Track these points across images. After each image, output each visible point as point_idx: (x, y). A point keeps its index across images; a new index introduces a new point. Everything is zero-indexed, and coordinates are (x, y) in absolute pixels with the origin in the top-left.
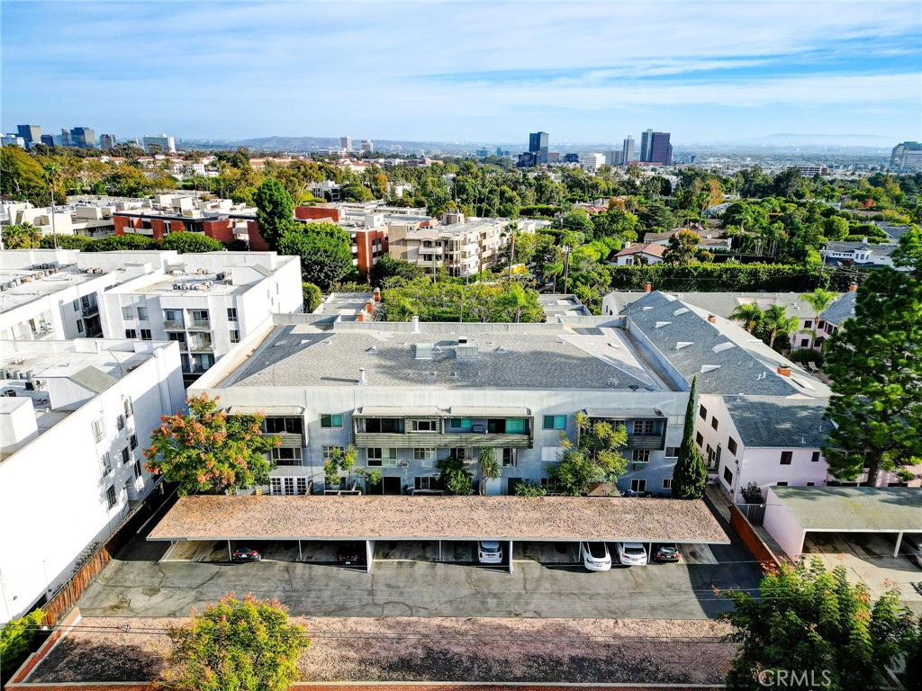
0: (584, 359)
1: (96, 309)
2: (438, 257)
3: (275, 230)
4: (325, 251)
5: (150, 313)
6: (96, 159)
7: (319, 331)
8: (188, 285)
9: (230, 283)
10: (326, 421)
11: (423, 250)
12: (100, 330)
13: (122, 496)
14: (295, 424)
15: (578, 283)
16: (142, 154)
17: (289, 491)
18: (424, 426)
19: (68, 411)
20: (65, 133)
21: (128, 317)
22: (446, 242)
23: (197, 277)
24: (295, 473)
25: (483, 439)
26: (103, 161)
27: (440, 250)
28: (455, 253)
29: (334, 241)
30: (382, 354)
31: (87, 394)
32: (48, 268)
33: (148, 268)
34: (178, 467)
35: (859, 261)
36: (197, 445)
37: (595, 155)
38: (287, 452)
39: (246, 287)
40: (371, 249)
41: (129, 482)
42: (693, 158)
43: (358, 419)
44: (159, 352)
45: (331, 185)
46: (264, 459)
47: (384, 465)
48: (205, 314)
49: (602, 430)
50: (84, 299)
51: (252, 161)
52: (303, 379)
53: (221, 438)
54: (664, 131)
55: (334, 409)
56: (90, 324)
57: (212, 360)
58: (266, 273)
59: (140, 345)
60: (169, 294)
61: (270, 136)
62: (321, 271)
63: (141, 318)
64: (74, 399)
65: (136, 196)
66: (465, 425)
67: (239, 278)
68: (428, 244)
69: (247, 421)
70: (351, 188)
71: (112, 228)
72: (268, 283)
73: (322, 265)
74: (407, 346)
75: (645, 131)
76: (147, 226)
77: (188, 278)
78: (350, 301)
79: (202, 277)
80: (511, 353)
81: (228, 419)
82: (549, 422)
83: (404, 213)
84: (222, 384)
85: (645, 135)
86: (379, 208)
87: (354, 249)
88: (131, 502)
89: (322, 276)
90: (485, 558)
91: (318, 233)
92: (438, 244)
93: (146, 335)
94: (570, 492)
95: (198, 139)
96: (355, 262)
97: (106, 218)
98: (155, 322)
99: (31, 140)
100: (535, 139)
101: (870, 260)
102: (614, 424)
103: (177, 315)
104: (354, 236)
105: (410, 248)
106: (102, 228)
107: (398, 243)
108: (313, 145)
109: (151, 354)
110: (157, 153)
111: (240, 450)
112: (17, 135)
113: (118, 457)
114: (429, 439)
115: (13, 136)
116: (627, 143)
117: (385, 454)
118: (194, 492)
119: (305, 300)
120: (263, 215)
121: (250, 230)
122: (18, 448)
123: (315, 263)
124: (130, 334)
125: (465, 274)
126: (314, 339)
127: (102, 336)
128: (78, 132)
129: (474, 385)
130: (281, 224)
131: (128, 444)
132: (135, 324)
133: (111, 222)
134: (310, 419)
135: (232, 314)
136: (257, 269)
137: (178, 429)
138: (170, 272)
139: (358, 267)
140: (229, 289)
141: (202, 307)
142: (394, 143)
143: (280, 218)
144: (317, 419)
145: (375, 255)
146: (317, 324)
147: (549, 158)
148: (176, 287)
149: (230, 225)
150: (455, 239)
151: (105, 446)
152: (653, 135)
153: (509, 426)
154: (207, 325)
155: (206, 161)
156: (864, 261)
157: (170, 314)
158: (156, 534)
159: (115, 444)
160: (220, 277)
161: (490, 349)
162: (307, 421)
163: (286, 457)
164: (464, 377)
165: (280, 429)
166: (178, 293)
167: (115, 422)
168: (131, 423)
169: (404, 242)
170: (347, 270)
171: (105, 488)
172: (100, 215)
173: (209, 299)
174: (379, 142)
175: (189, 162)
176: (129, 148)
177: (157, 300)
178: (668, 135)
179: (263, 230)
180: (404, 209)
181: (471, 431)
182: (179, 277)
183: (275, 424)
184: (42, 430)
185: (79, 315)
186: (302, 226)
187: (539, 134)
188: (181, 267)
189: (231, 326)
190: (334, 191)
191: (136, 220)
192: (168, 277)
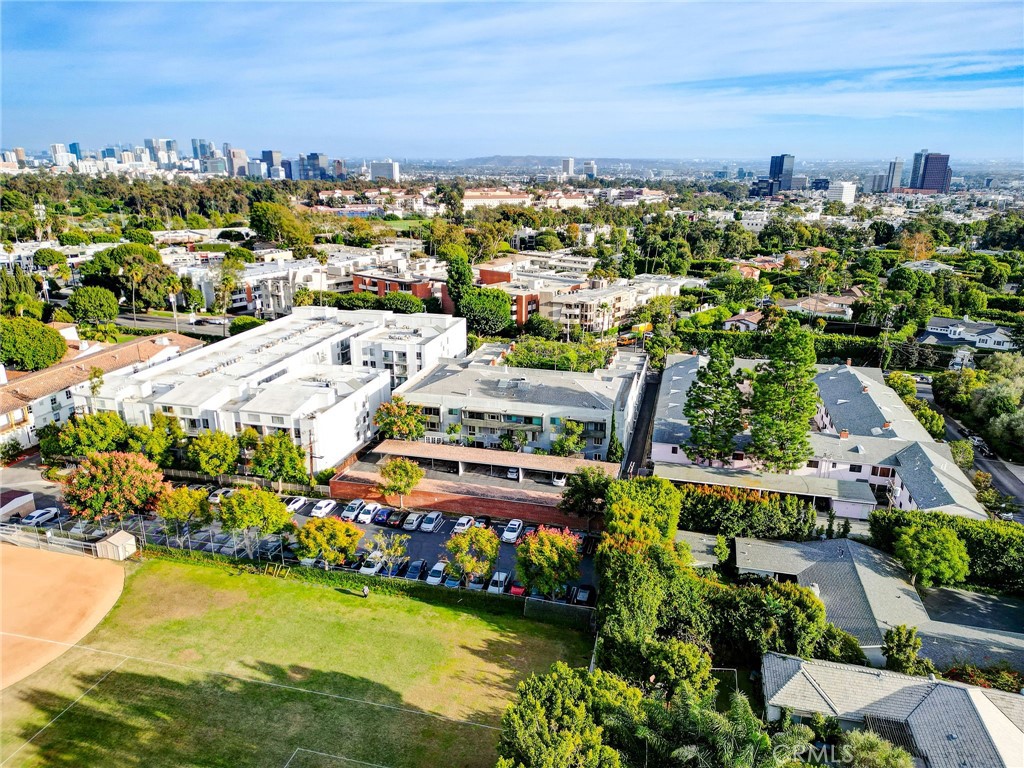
0: (581, 393)
1: (348, 347)
2: (576, 316)
3: (459, 293)
4: (490, 311)
5: (376, 352)
6: (329, 192)
7: (460, 369)
8: (397, 336)
9: (420, 336)
10: (451, 412)
11: (565, 310)
12: (349, 359)
13: (362, 437)
14: (436, 412)
15: (656, 346)
16: (368, 187)
17: (433, 442)
18: (493, 417)
19: (344, 397)
20: (302, 159)
21: (365, 354)
22: (583, 306)
23: (403, 331)
24: (436, 435)
25: (521, 426)
26: (336, 196)
27: (577, 311)
28: (588, 314)
29: (497, 303)
30: (483, 382)
31: (352, 390)
32: (322, 319)
33: (376, 324)
34: (386, 424)
35: (951, 336)
36: (395, 415)
37: (843, 183)
38: (433, 425)
39: (430, 339)
40: (527, 308)
41: (365, 432)
42: (989, 181)
43: (464, 412)
44: (380, 374)
45: (529, 231)
46: (423, 427)
47: (477, 435)
48: (404, 354)
49: (569, 425)
50: (342, 342)
51: (468, 193)
52: (443, 392)
53: (404, 412)
54: (943, 153)
55: (454, 406)
56: (345, 357)
57: (406, 379)
58: (442, 330)
59: (372, 371)
60: (386, 341)
61: (492, 156)
62: (486, 324)
63: (372, 355)
64: (347, 392)
65: (365, 247)
66: (514, 419)
67: (425, 333)
68: (569, 306)
69: (415, 408)
70: (543, 236)
71: (351, 283)
72: (442, 338)
73: (487, 320)
74: (496, 380)
75: (918, 151)
76: (374, 284)
77: (398, 331)
78: (494, 350)
79: (406, 330)
80: (546, 387)
81: (408, 406)
82: (553, 421)
83: (585, 263)
84: (408, 391)
85: (918, 157)
86: (564, 258)
87: (514, 308)
88: (365, 442)
89: (487, 328)
90: (509, 476)
91: (488, 296)
92: (577, 306)
93: (373, 364)
94: (559, 455)
95: (421, 158)
96: (514, 317)
97: (347, 276)
98: (378, 358)
99: (272, 165)
100: (777, 163)
101: (962, 336)
102: (578, 423)
103: (390, 354)
104: (514, 298)
105: (555, 309)
106: (345, 283)
107: (546, 304)
108: (536, 164)
109: (377, 375)
110: (382, 186)
111: (411, 420)
112: (261, 161)
113: (362, 419)
114: (495, 424)
115: (258, 162)
116: (893, 166)
117: (477, 430)
118: (391, 437)
119: (468, 346)
120: (451, 281)
121: (443, 289)
122: (329, 408)
123: (483, 318)
124: (365, 363)
125: (598, 330)
126: (454, 372)
127: (350, 363)
128: (314, 157)
129: (522, 401)
130: (463, 289)
131: (365, 415)
132: (368, 358)
133: (350, 279)
134: (443, 410)
135: (419, 355)
136: (437, 328)
137: (387, 408)
138: (387, 326)
139: (516, 321)
140: (420, 340)
141: (404, 351)
142: (625, 161)
143: (462, 284)
144: (447, 410)
145: (529, 312)
146: (461, 365)
147: (793, 185)
148: (391, 338)
149: (430, 286)
150: (591, 303)
151: (358, 414)
152: (927, 158)
153: (534, 421)
154: (405, 360)
155: (425, 193)
156: (957, 337)
157: (386, 354)
158: (376, 450)
159: (362, 413)
160: (416, 332)
161: (537, 384)
162: (442, 411)
163: (433, 426)
164: (519, 397)
165: (430, 413)
166: (391, 341)
167: (361, 404)
168: (367, 405)
169: (551, 304)
170: (505, 325)
171: (356, 431)
172: (343, 273)
173: (408, 347)
174: (605, 160)
175: (410, 197)
176: (359, 181)
177: (380, 345)
178: (946, 158)
179: (451, 293)
180: (586, 260)
181: (516, 422)
182: (393, 329)
183: (428, 411)
184: (337, 402)
185: (339, 350)
186: (478, 290)
187: (783, 156)
188: (394, 323)
189: (418, 362)
190: (531, 237)
191: (367, 280)
192: (387, 329)
